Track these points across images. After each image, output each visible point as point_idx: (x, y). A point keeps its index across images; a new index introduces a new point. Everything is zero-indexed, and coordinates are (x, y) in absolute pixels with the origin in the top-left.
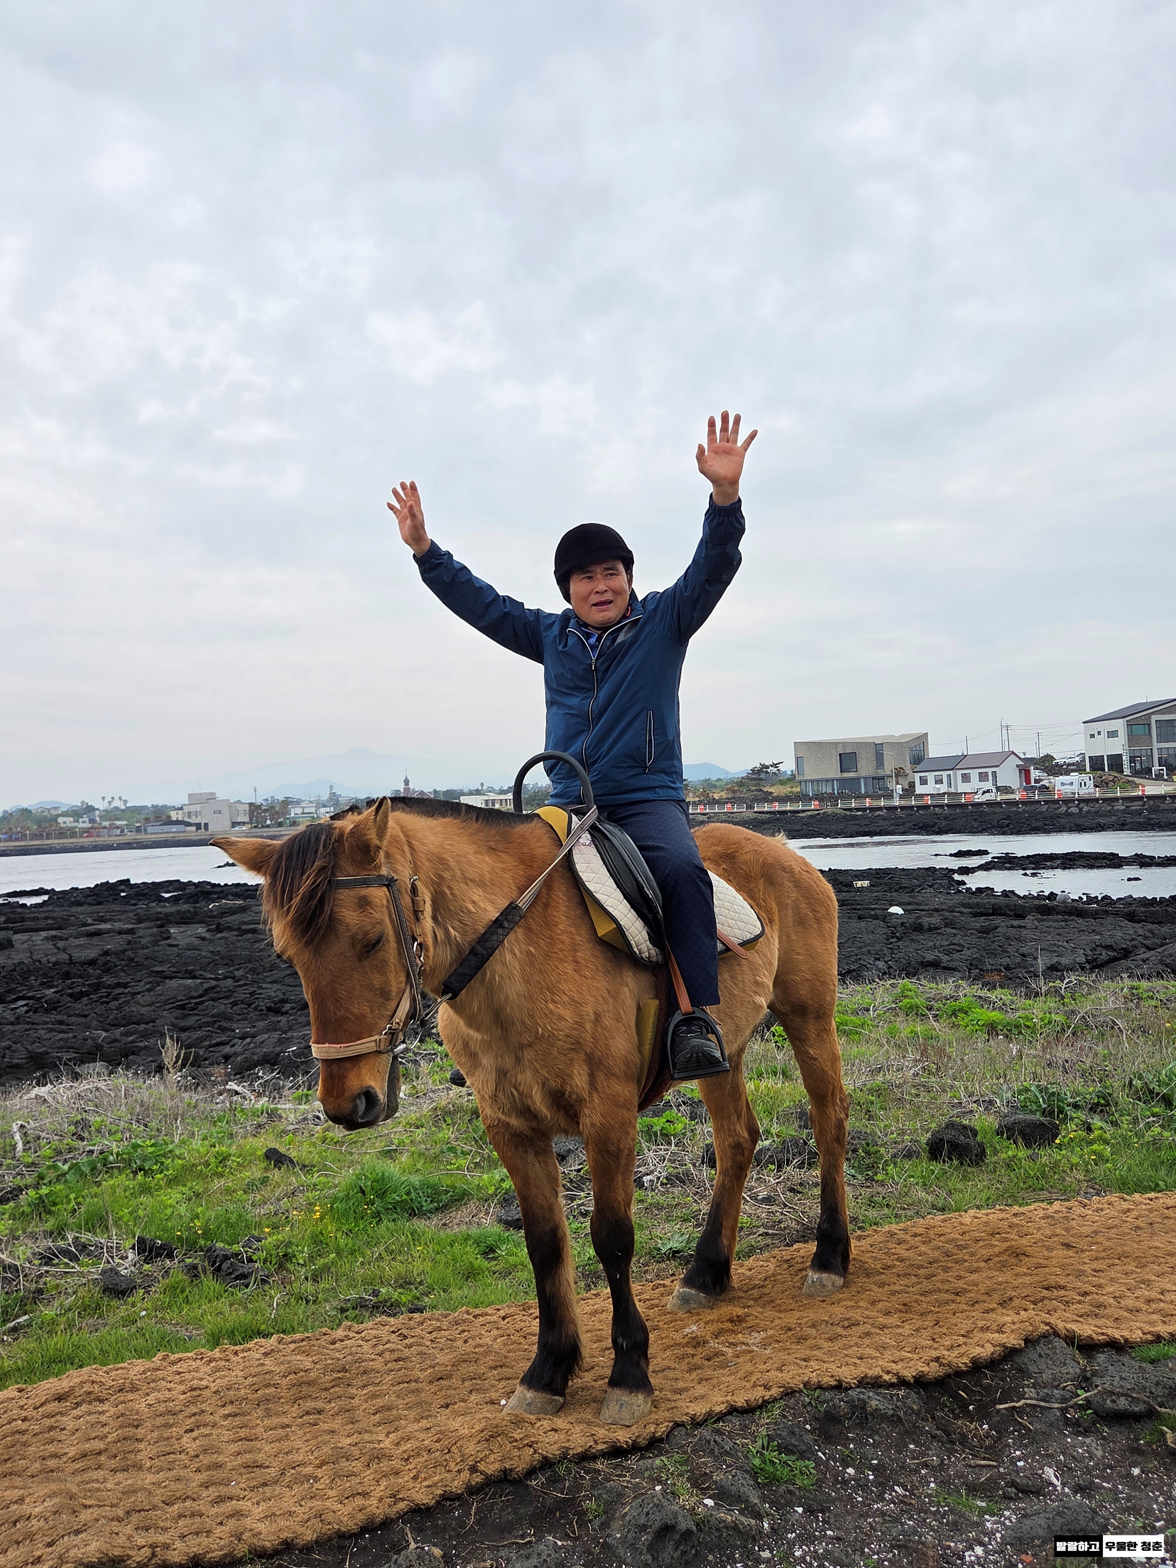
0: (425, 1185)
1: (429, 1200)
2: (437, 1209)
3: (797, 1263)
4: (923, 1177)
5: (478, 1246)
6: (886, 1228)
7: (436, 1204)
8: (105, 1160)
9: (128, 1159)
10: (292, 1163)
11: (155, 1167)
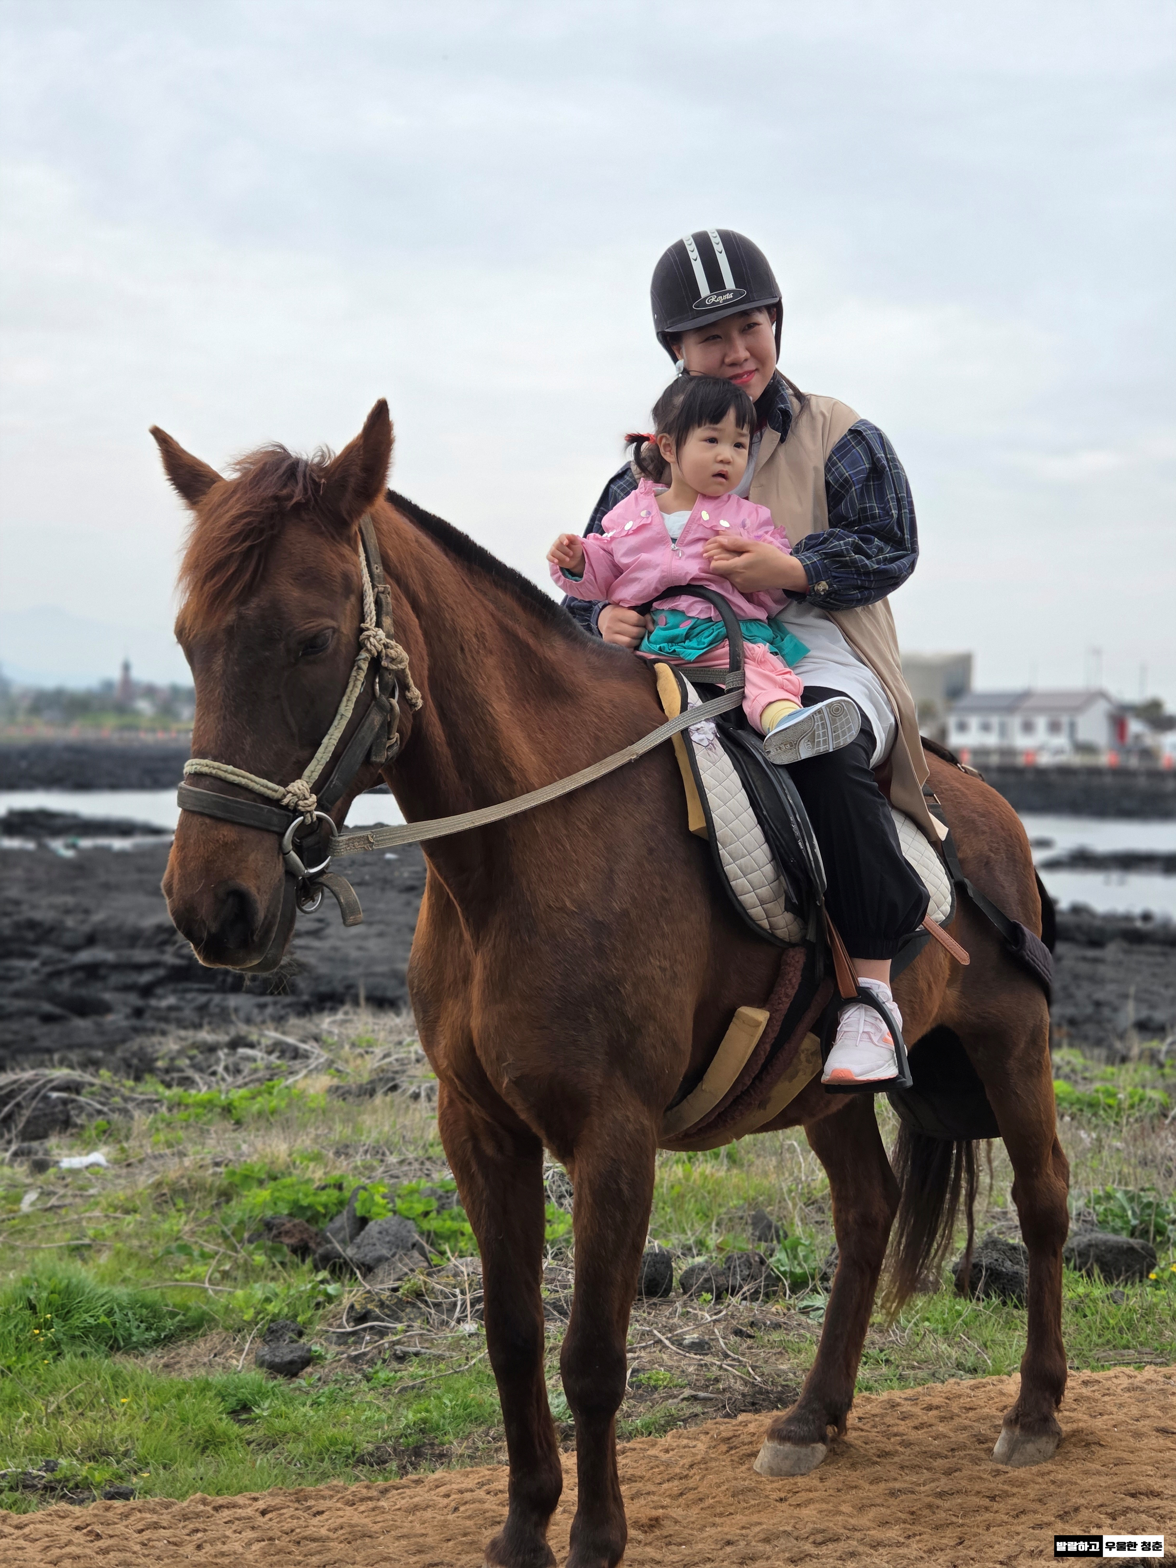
0: (137, 1302)
1: (143, 1325)
2: (156, 1341)
3: (744, 1444)
4: (944, 1321)
5: (223, 1400)
6: (885, 1396)
7: (153, 1333)
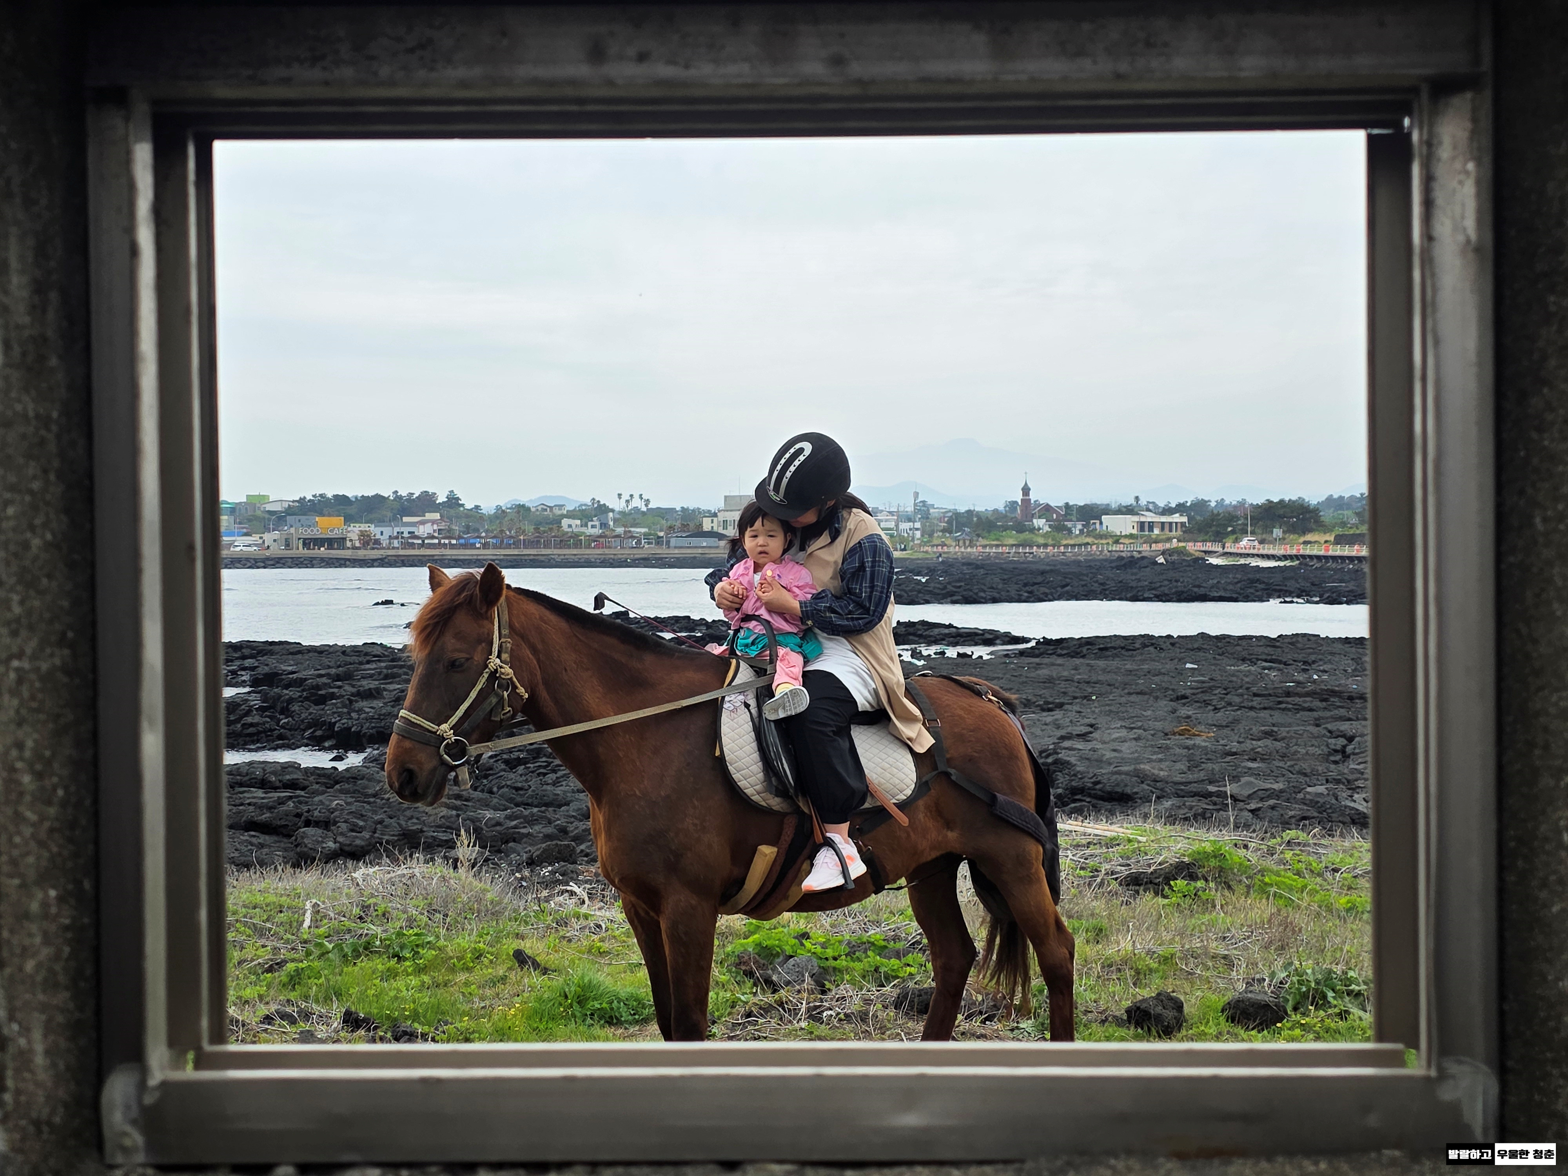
0: (632, 997)
2: (637, 1021)
8: (369, 943)
9: (389, 945)
10: (536, 965)
11: (408, 955)
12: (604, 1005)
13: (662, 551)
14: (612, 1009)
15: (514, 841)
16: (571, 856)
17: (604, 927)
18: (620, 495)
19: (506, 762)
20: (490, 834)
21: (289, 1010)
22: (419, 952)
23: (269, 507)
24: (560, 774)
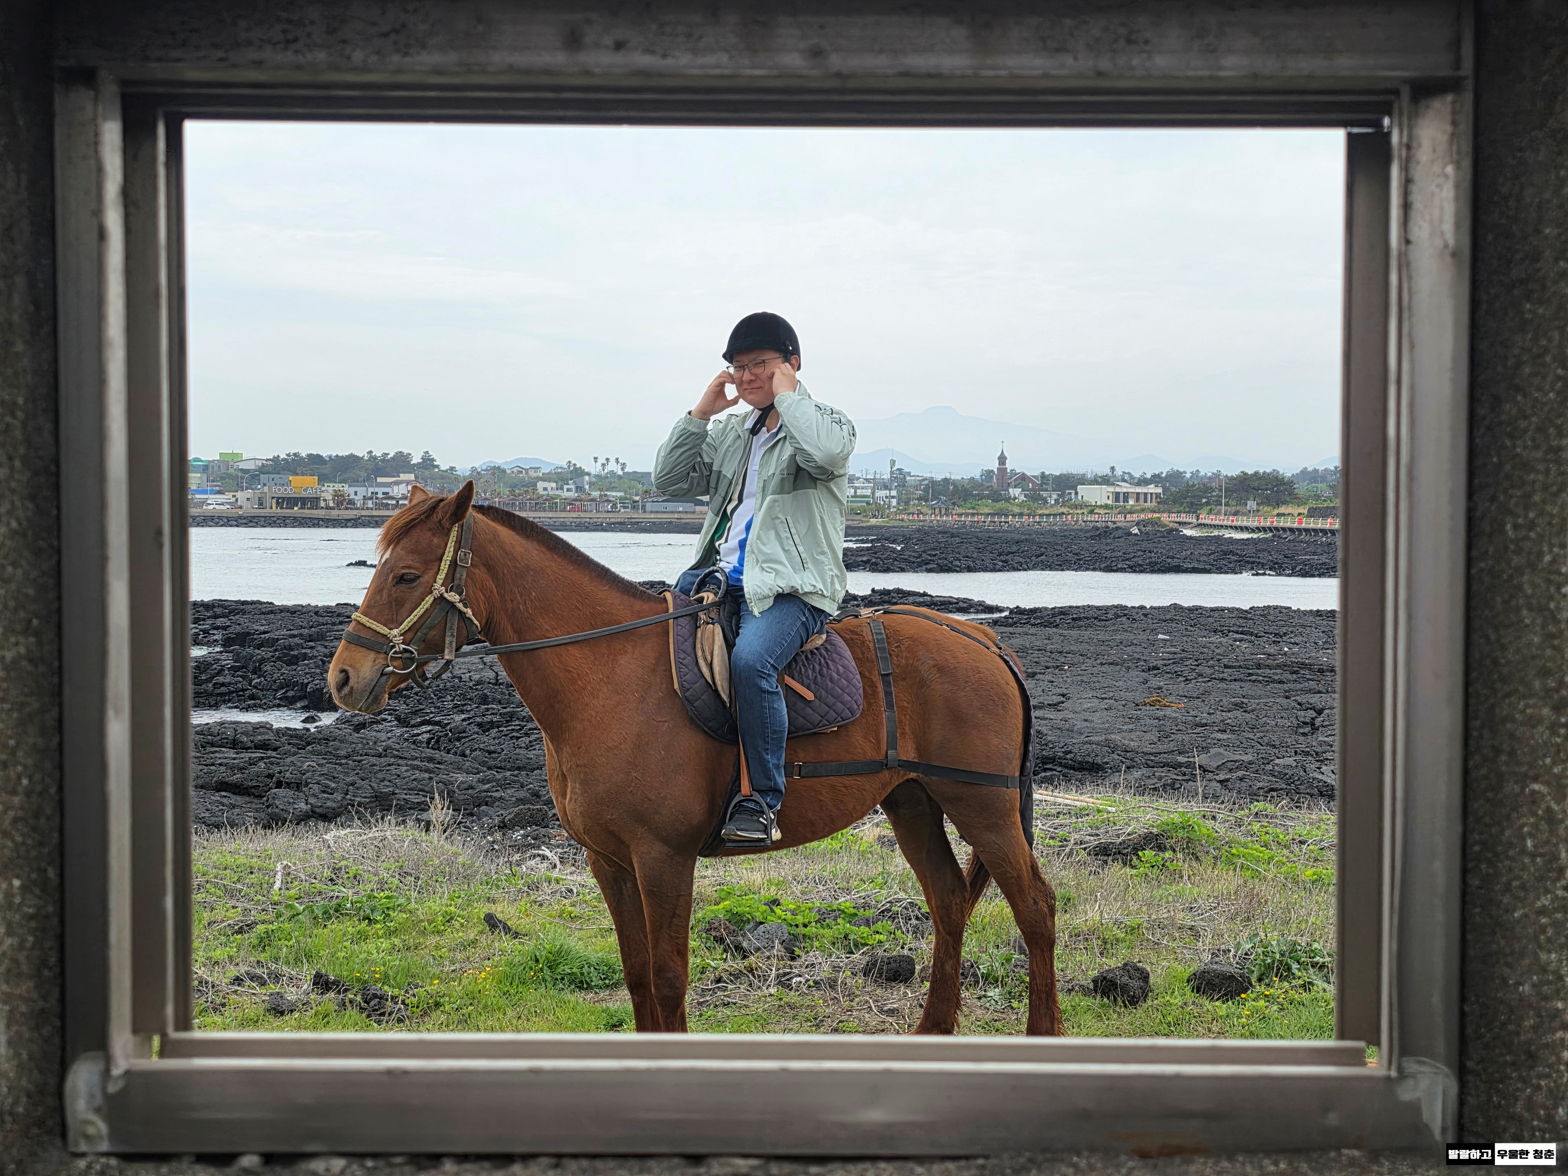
1: (603, 976)
2: (607, 986)
5: (611, 1018)
7: (607, 981)
8: (340, 906)
9: (360, 908)
10: (507, 929)
11: (379, 918)
12: (575, 970)
13: (638, 515)
14: (582, 974)
15: (486, 804)
16: (543, 820)
17: (575, 891)
18: (596, 459)
19: (480, 725)
20: (462, 797)
21: (259, 971)
22: (389, 915)
23: (242, 466)
24: (533, 737)
